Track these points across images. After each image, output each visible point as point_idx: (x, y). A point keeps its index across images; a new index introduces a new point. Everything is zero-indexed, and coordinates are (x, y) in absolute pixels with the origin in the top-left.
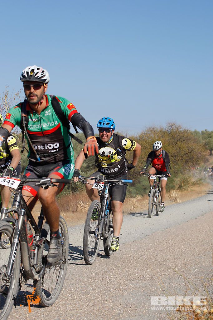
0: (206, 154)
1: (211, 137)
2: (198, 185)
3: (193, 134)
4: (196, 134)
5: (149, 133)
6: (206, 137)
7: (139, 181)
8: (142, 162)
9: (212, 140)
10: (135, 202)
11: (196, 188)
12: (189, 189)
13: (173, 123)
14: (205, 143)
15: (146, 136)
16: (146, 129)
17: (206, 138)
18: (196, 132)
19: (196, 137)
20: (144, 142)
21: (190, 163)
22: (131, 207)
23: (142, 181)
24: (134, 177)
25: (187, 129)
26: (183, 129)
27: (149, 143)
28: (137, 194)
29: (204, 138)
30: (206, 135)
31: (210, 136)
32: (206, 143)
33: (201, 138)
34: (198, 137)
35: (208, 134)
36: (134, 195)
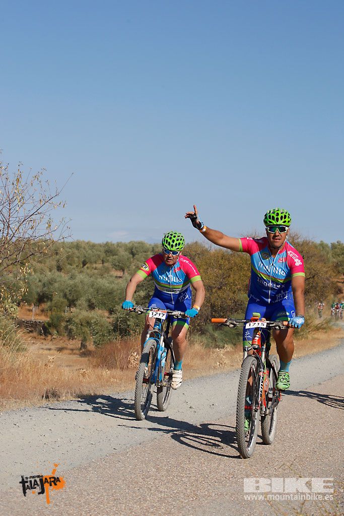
0: (339, 281)
2: (325, 331)
3: (318, 247)
4: (323, 248)
6: (338, 253)
8: (235, 291)
10: (222, 355)
11: (321, 335)
12: (310, 337)
14: (337, 263)
17: (338, 255)
18: (323, 245)
19: (322, 253)
20: (239, 259)
21: (312, 295)
22: (216, 363)
25: (308, 239)
26: (302, 241)
28: (226, 342)
29: (335, 255)
30: (338, 251)
32: (339, 263)
33: (330, 255)
34: (326, 253)
35: (342, 249)
36: (221, 344)
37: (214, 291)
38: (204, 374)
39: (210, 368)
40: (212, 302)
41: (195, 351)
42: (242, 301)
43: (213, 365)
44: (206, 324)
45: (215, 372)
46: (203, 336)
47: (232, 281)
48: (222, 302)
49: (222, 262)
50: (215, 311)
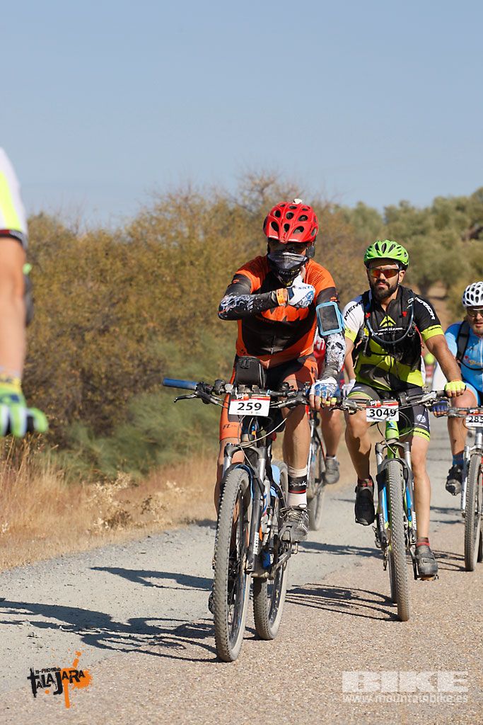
1: (423, 233)
3: (352, 220)
4: (365, 220)
5: (169, 216)
6: (403, 232)
7: (128, 413)
8: (142, 337)
9: (426, 243)
10: (111, 500)
13: (266, 177)
15: (155, 232)
16: (158, 201)
18: (363, 214)
20: (151, 255)
22: (95, 519)
23: (141, 412)
24: (106, 398)
25: (323, 199)
27: (169, 258)
28: (124, 467)
30: (404, 226)
31: (419, 227)
34: (370, 233)
35: (411, 221)
36: (109, 472)
37: (88, 336)
38: (65, 550)
39: (81, 532)
40: (85, 365)
41: (44, 492)
42: (159, 361)
43: (89, 525)
44: (70, 422)
45: (94, 545)
46: (65, 453)
47: (134, 311)
48: (111, 366)
49: (106, 263)
50: (94, 390)
